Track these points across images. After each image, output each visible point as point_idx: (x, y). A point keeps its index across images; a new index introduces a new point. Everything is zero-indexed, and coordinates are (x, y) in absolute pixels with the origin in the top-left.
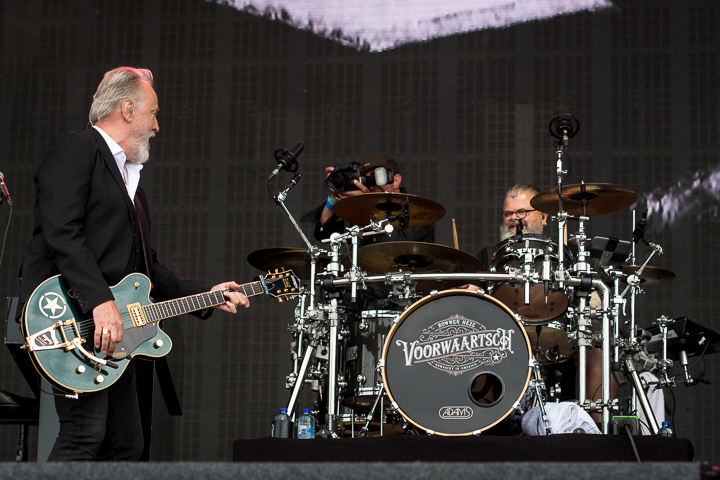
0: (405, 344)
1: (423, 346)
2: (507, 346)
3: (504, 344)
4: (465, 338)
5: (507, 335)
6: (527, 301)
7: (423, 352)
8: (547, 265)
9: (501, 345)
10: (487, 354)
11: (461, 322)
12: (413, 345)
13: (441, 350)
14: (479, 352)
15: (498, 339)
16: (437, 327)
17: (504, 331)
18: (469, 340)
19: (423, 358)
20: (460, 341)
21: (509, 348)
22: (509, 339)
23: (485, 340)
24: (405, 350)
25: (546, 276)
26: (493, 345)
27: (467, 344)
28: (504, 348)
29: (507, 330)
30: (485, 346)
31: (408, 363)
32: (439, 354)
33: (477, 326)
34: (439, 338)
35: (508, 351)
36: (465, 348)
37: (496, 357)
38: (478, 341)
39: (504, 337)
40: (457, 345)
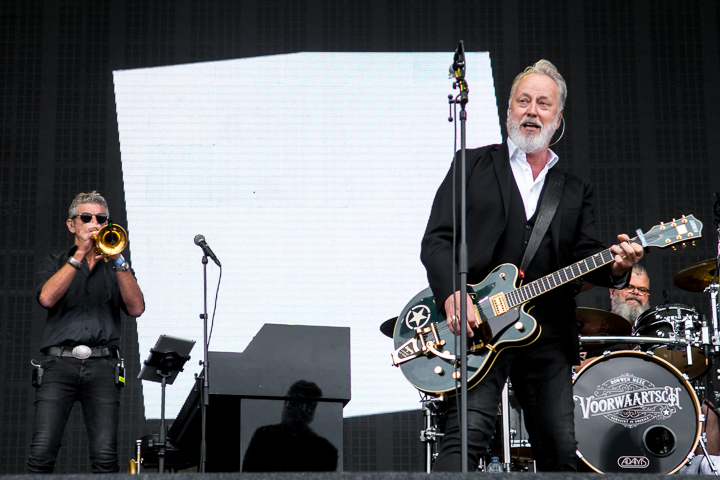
0: (582, 399)
1: (598, 401)
2: (675, 402)
3: (673, 400)
4: (636, 395)
5: (675, 392)
6: (690, 362)
7: (599, 407)
8: (705, 330)
9: (670, 402)
10: (658, 409)
11: (631, 379)
12: (589, 399)
13: (615, 404)
14: (650, 407)
15: (666, 396)
16: (609, 384)
17: (671, 389)
18: (640, 396)
19: (599, 411)
20: (632, 397)
21: (678, 404)
22: (677, 396)
23: (655, 396)
24: (582, 404)
25: (706, 340)
26: (662, 402)
27: (638, 399)
28: (672, 404)
29: (674, 387)
30: (655, 402)
31: (586, 416)
32: (613, 408)
33: (646, 384)
34: (612, 393)
35: (676, 407)
36: (637, 403)
37: (666, 412)
38: (649, 397)
39: (672, 394)
40: (630, 401)
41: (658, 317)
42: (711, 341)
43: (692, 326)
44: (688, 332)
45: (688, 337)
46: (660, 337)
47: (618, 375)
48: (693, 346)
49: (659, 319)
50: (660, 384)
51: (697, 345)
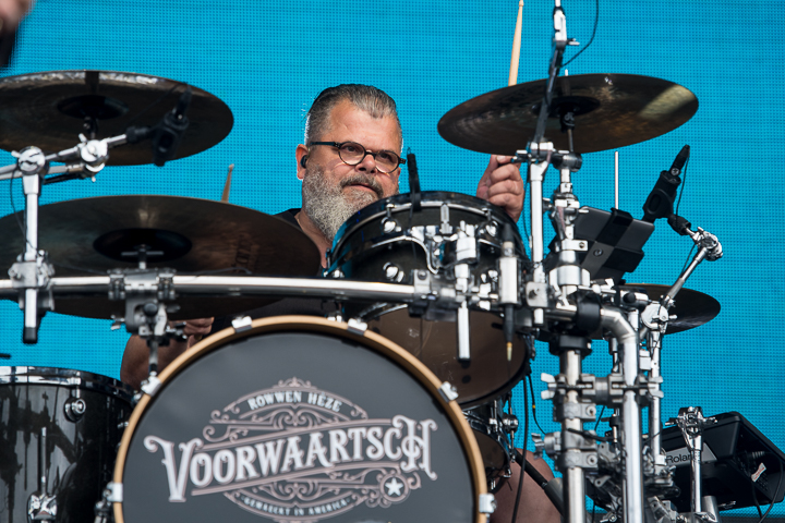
0: (167, 446)
1: (212, 454)
2: (419, 460)
3: (412, 454)
4: (315, 438)
5: (419, 433)
6: (465, 352)
7: (213, 469)
8: (509, 265)
9: (404, 458)
10: (372, 478)
11: (305, 396)
12: (187, 448)
13: (256, 464)
14: (353, 472)
15: (396, 443)
16: (245, 407)
17: (411, 424)
18: (325, 441)
19: (214, 483)
20: (304, 444)
21: (425, 465)
22: (425, 443)
23: (365, 443)
24: (169, 462)
25: (510, 294)
26: (385, 458)
27: (321, 451)
28: (412, 466)
29: (418, 419)
30: (366, 459)
31: (177, 494)
32: (253, 473)
33: (344, 409)
34: (252, 434)
35: (422, 473)
36: (317, 463)
37: (394, 487)
38: (349, 446)
39: (411, 437)
40: (297, 455)
41: (389, 226)
42: (522, 296)
43: (472, 253)
44: (462, 271)
45: (462, 284)
46: (394, 281)
47: (267, 384)
48: (473, 308)
49: (394, 234)
50: (380, 411)
51: (485, 305)
